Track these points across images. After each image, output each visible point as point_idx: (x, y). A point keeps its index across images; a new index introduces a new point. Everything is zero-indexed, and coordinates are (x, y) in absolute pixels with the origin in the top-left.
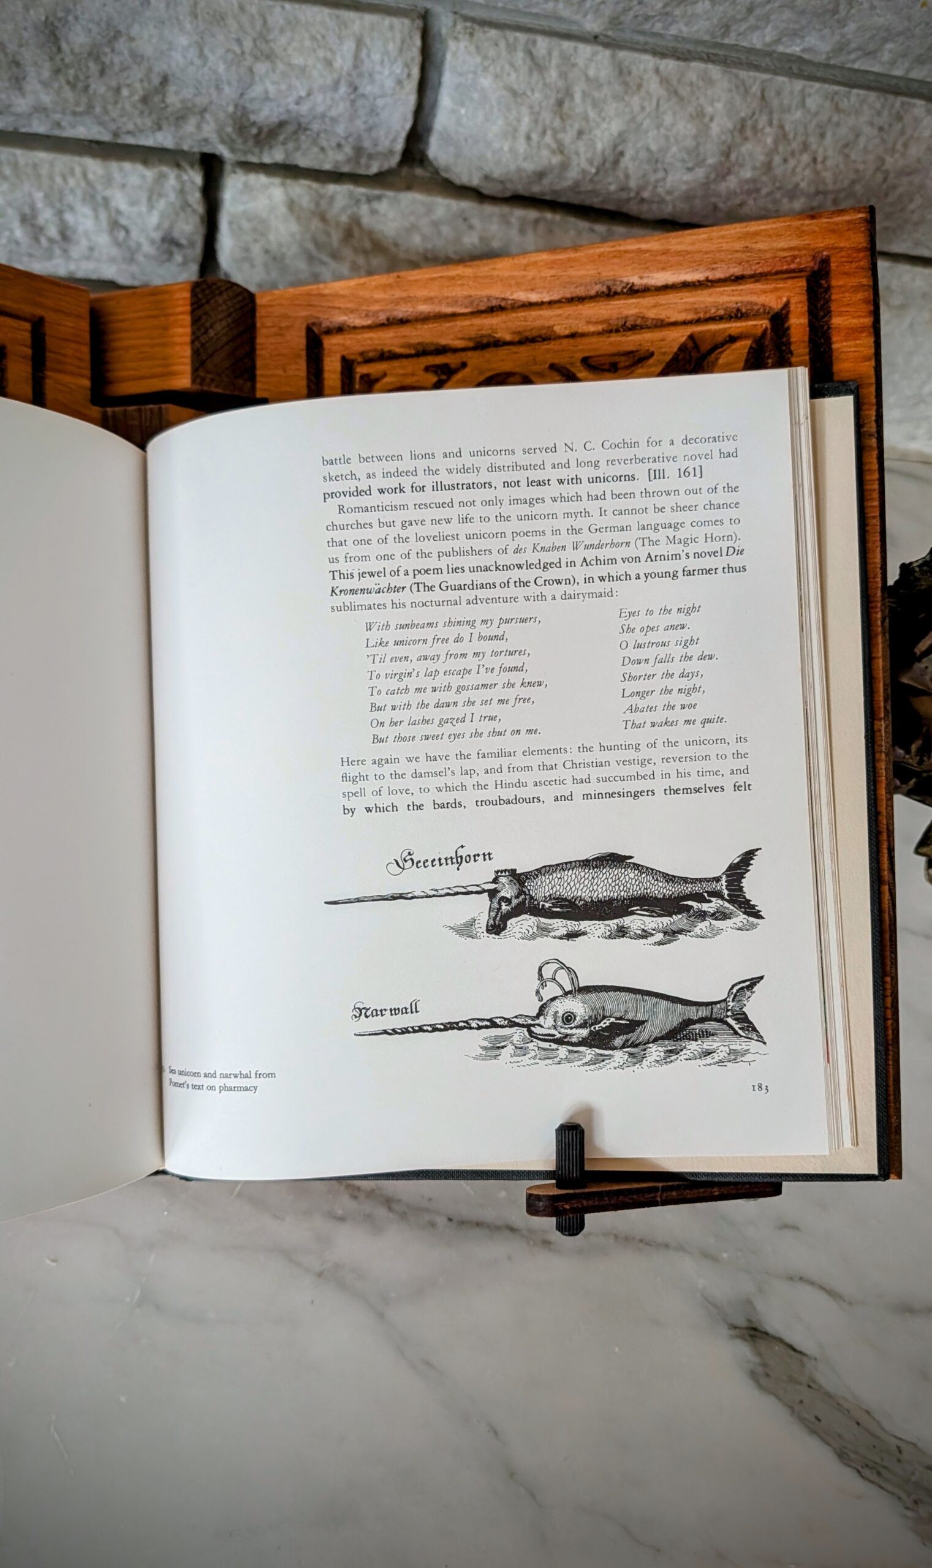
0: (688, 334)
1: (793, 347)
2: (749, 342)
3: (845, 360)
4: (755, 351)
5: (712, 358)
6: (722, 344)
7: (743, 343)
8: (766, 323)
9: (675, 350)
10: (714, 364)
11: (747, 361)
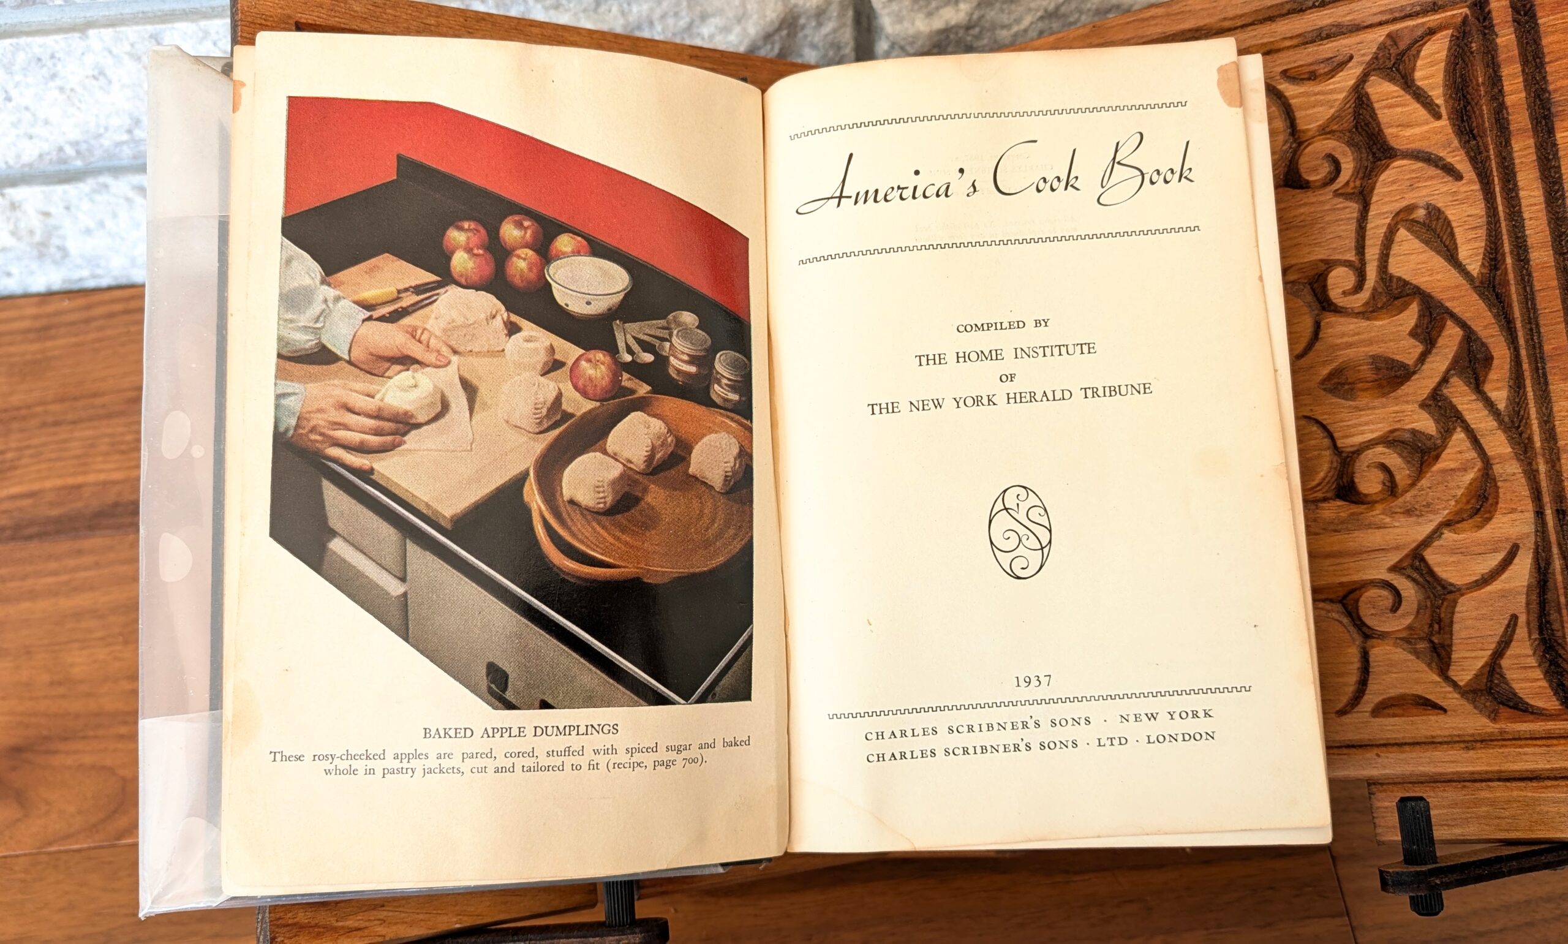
0: (1386, 33)
1: (1496, 29)
2: (1450, 32)
3: (1553, 33)
4: (1458, 38)
5: (1413, 51)
6: (1422, 37)
7: (1444, 33)
8: (1466, 10)
9: (1374, 50)
10: (1417, 56)
11: (1449, 49)
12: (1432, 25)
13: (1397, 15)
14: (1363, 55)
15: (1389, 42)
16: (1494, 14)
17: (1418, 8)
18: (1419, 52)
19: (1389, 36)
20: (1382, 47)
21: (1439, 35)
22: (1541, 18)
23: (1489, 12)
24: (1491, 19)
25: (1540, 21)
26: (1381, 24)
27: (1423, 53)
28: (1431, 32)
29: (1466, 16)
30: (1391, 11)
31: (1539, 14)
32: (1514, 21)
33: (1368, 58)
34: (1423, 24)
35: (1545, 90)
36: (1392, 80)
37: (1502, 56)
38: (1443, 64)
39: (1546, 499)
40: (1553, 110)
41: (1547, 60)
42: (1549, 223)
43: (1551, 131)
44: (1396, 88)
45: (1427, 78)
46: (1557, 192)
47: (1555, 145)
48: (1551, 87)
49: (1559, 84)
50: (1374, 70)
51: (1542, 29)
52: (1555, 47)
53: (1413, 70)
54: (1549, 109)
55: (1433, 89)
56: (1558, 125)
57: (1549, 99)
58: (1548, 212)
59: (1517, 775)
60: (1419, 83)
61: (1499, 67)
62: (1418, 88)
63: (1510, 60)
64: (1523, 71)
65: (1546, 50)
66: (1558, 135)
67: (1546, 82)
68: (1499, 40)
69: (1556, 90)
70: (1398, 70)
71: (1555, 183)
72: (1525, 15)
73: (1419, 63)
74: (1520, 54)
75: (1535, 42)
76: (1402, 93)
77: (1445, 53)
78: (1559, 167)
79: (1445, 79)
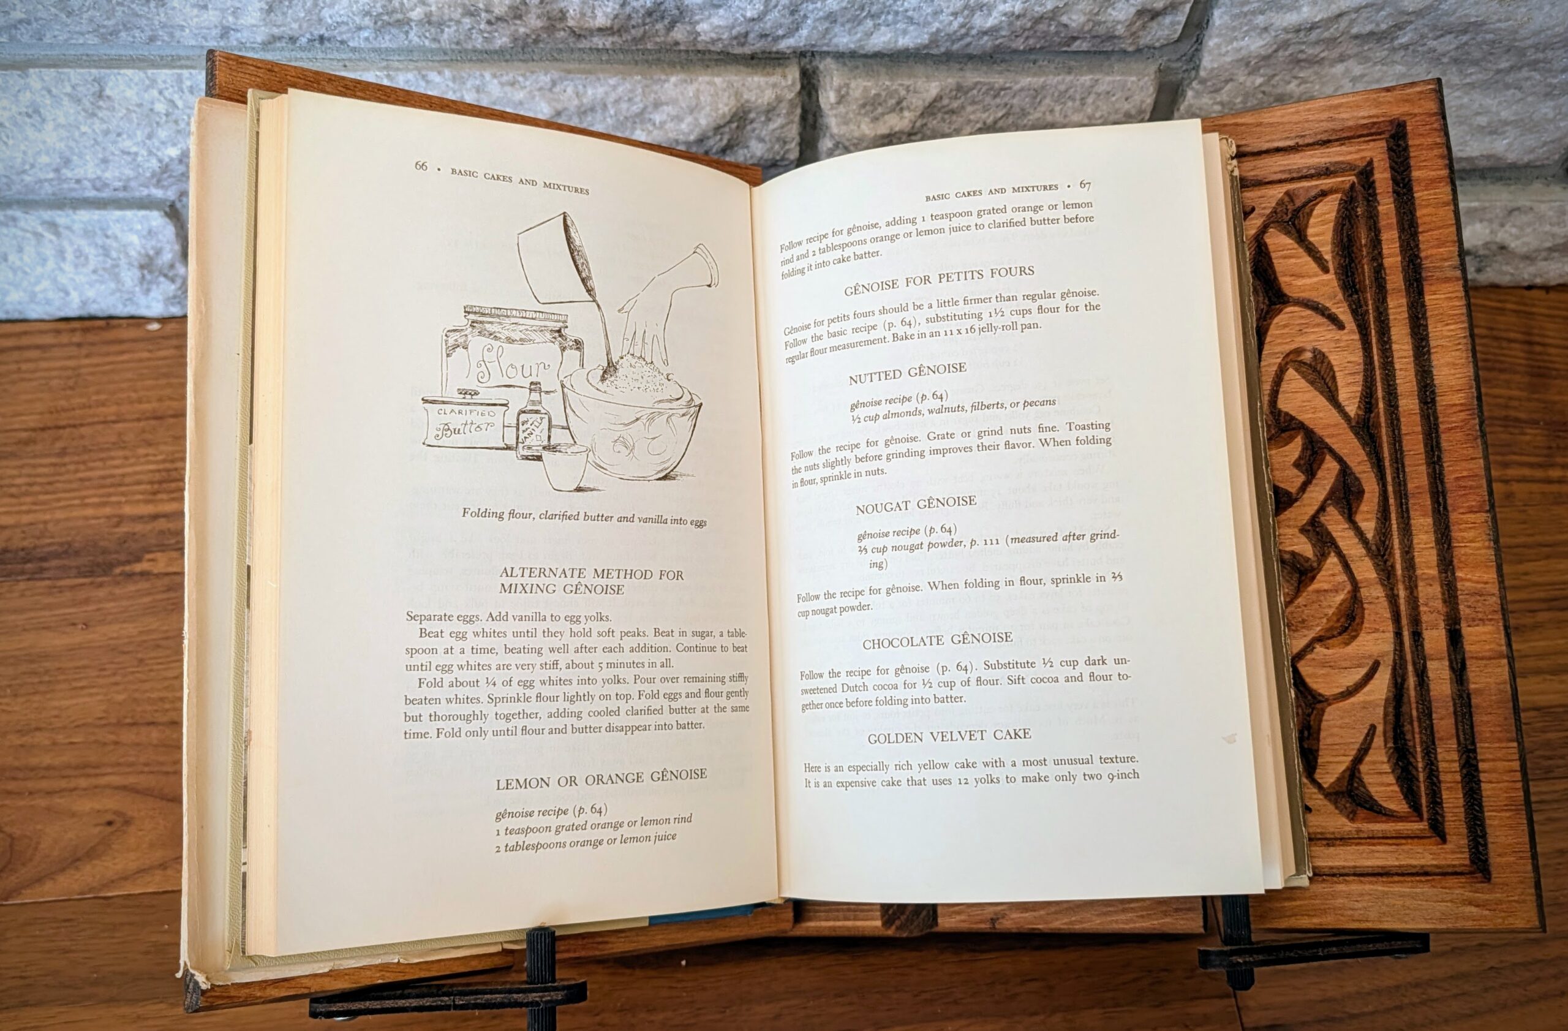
0: (1285, 190)
1: (1379, 198)
2: (1339, 196)
3: (1427, 206)
4: (1346, 202)
5: (1307, 209)
6: (1315, 198)
7: (1334, 196)
8: (1353, 178)
9: (1274, 205)
10: (1310, 214)
11: (1338, 211)
12: (1324, 187)
13: (1295, 175)
14: (1264, 208)
15: (1287, 199)
16: (1377, 185)
17: (1313, 171)
18: (1312, 210)
19: (1287, 193)
20: (1281, 203)
21: (1329, 198)
22: (1418, 191)
23: (1374, 182)
24: (1374, 189)
25: (1416, 195)
26: (1280, 181)
27: (1315, 213)
28: (1324, 194)
29: (1353, 185)
30: (1290, 171)
31: (1415, 189)
32: (1394, 192)
33: (1268, 211)
34: (1317, 186)
35: (1417, 257)
36: (1288, 233)
37: (1382, 223)
38: (1332, 225)
39: (1404, 621)
40: (1424, 275)
41: (1420, 230)
42: (1416, 375)
43: (1421, 293)
44: (1291, 241)
45: (1317, 235)
46: (1424, 347)
47: (1423, 305)
48: (1423, 255)
49: (1429, 252)
50: (1273, 222)
51: (1417, 202)
52: (1427, 219)
53: (1306, 226)
54: (1420, 274)
55: (1323, 245)
56: (1426, 288)
57: (1420, 264)
58: (1416, 364)
59: (1370, 870)
60: (1311, 239)
61: (1380, 232)
62: (1310, 243)
63: (1389, 227)
64: (1400, 237)
65: (1420, 221)
66: (1427, 298)
67: (1419, 249)
68: (1380, 208)
69: (1427, 257)
70: (1294, 224)
71: (1422, 340)
72: (1404, 187)
73: (1312, 221)
74: (1398, 222)
75: (1411, 213)
76: (1296, 246)
77: (1334, 214)
78: (1426, 326)
79: (1333, 238)
